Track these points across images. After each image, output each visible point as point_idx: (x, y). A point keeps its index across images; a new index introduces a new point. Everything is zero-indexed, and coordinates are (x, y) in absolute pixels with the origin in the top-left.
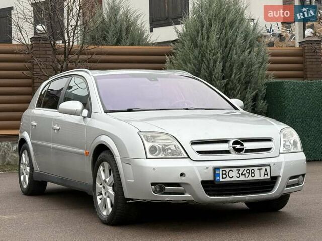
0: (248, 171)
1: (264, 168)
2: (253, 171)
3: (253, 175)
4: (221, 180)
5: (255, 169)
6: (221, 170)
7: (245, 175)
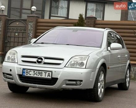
0: (39, 73)
1: (48, 73)
2: (41, 73)
3: (41, 75)
4: (25, 75)
5: (43, 72)
6: (26, 70)
7: (37, 74)
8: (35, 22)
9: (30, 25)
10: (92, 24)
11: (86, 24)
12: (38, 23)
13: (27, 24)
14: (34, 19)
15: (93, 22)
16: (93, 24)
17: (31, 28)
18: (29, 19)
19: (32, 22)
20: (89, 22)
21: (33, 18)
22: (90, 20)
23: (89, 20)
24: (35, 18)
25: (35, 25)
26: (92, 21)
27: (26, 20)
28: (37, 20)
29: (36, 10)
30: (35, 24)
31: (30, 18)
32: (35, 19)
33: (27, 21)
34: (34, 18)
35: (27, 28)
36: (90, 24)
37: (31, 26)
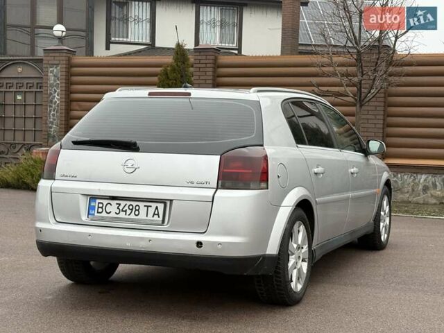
8: (64, 66)
9: (52, 72)
10: (208, 65)
11: (195, 66)
12: (71, 67)
13: (44, 70)
14: (61, 58)
15: (211, 61)
16: (212, 65)
17: (55, 81)
18: (48, 58)
19: (57, 65)
20: (202, 61)
21: (58, 54)
22: (204, 57)
23: (199, 57)
24: (64, 54)
25: (64, 73)
26: (208, 57)
27: (42, 59)
28: (69, 59)
29: (64, 33)
30: (64, 70)
31: (51, 55)
32: (64, 58)
33: (44, 62)
34: (61, 54)
35: (44, 81)
36: (204, 65)
37: (55, 76)
